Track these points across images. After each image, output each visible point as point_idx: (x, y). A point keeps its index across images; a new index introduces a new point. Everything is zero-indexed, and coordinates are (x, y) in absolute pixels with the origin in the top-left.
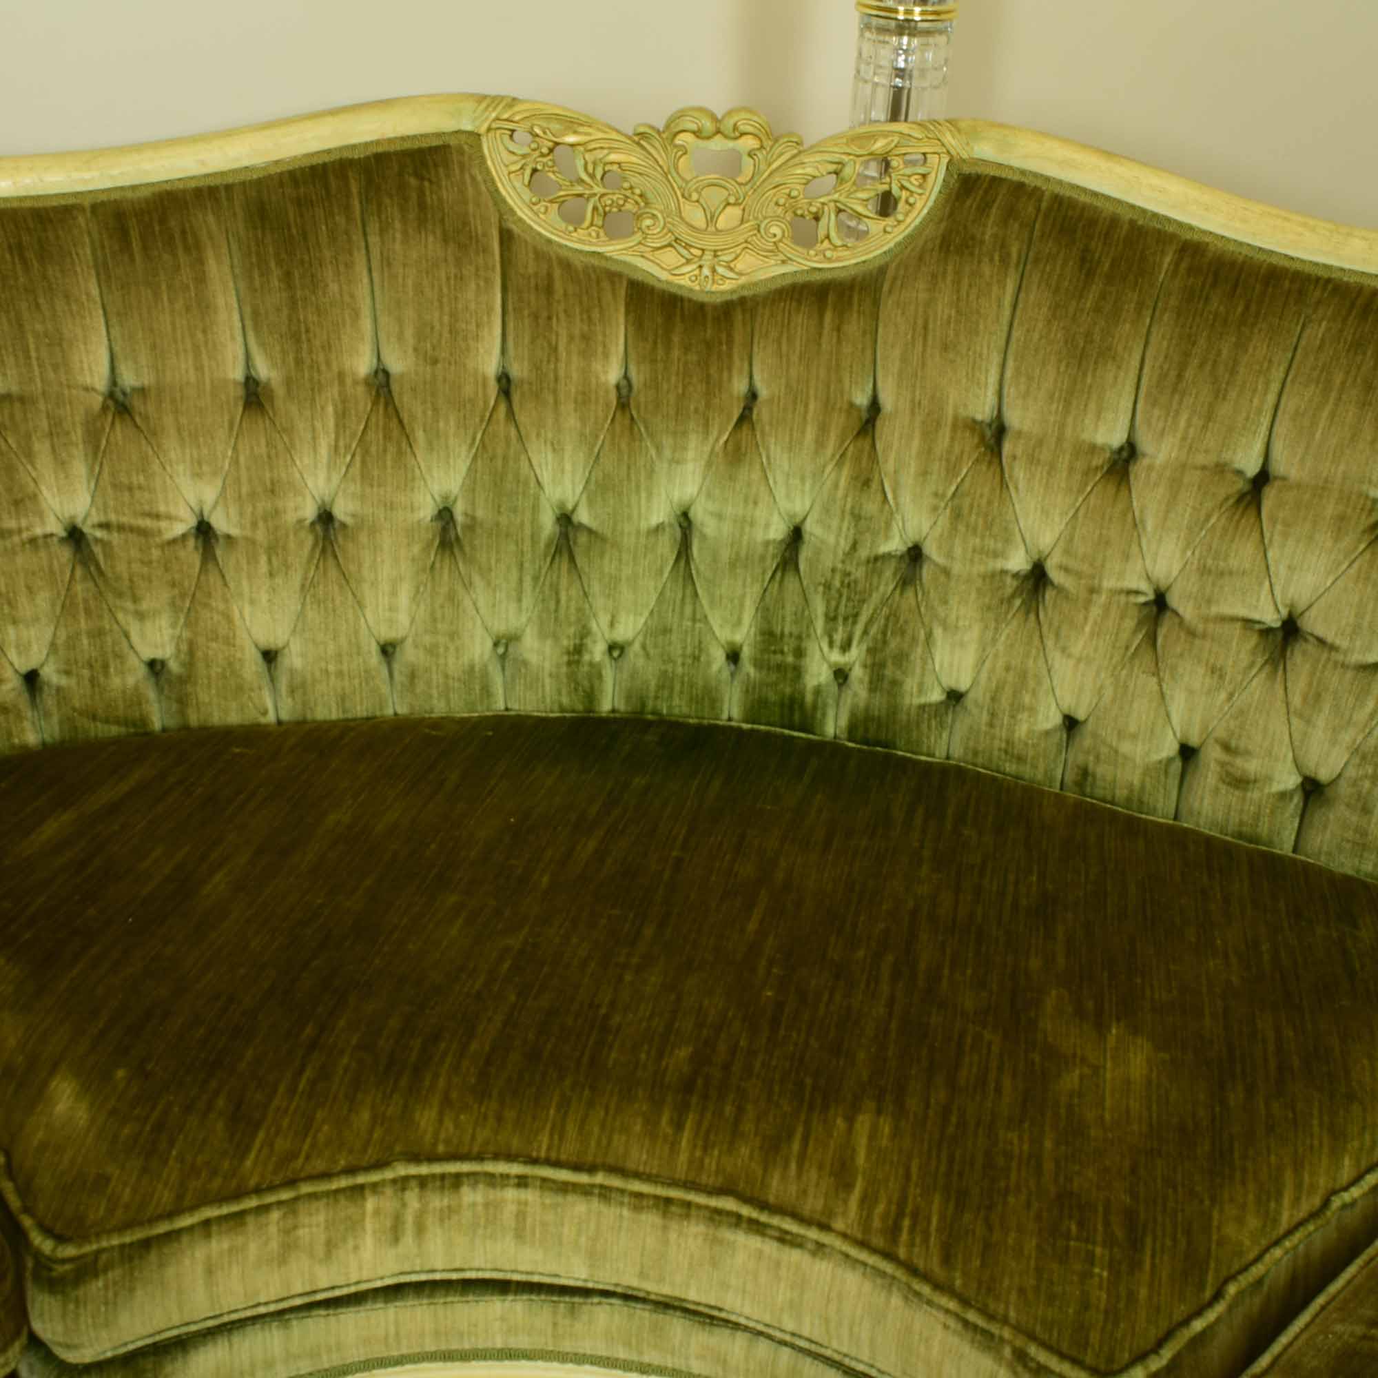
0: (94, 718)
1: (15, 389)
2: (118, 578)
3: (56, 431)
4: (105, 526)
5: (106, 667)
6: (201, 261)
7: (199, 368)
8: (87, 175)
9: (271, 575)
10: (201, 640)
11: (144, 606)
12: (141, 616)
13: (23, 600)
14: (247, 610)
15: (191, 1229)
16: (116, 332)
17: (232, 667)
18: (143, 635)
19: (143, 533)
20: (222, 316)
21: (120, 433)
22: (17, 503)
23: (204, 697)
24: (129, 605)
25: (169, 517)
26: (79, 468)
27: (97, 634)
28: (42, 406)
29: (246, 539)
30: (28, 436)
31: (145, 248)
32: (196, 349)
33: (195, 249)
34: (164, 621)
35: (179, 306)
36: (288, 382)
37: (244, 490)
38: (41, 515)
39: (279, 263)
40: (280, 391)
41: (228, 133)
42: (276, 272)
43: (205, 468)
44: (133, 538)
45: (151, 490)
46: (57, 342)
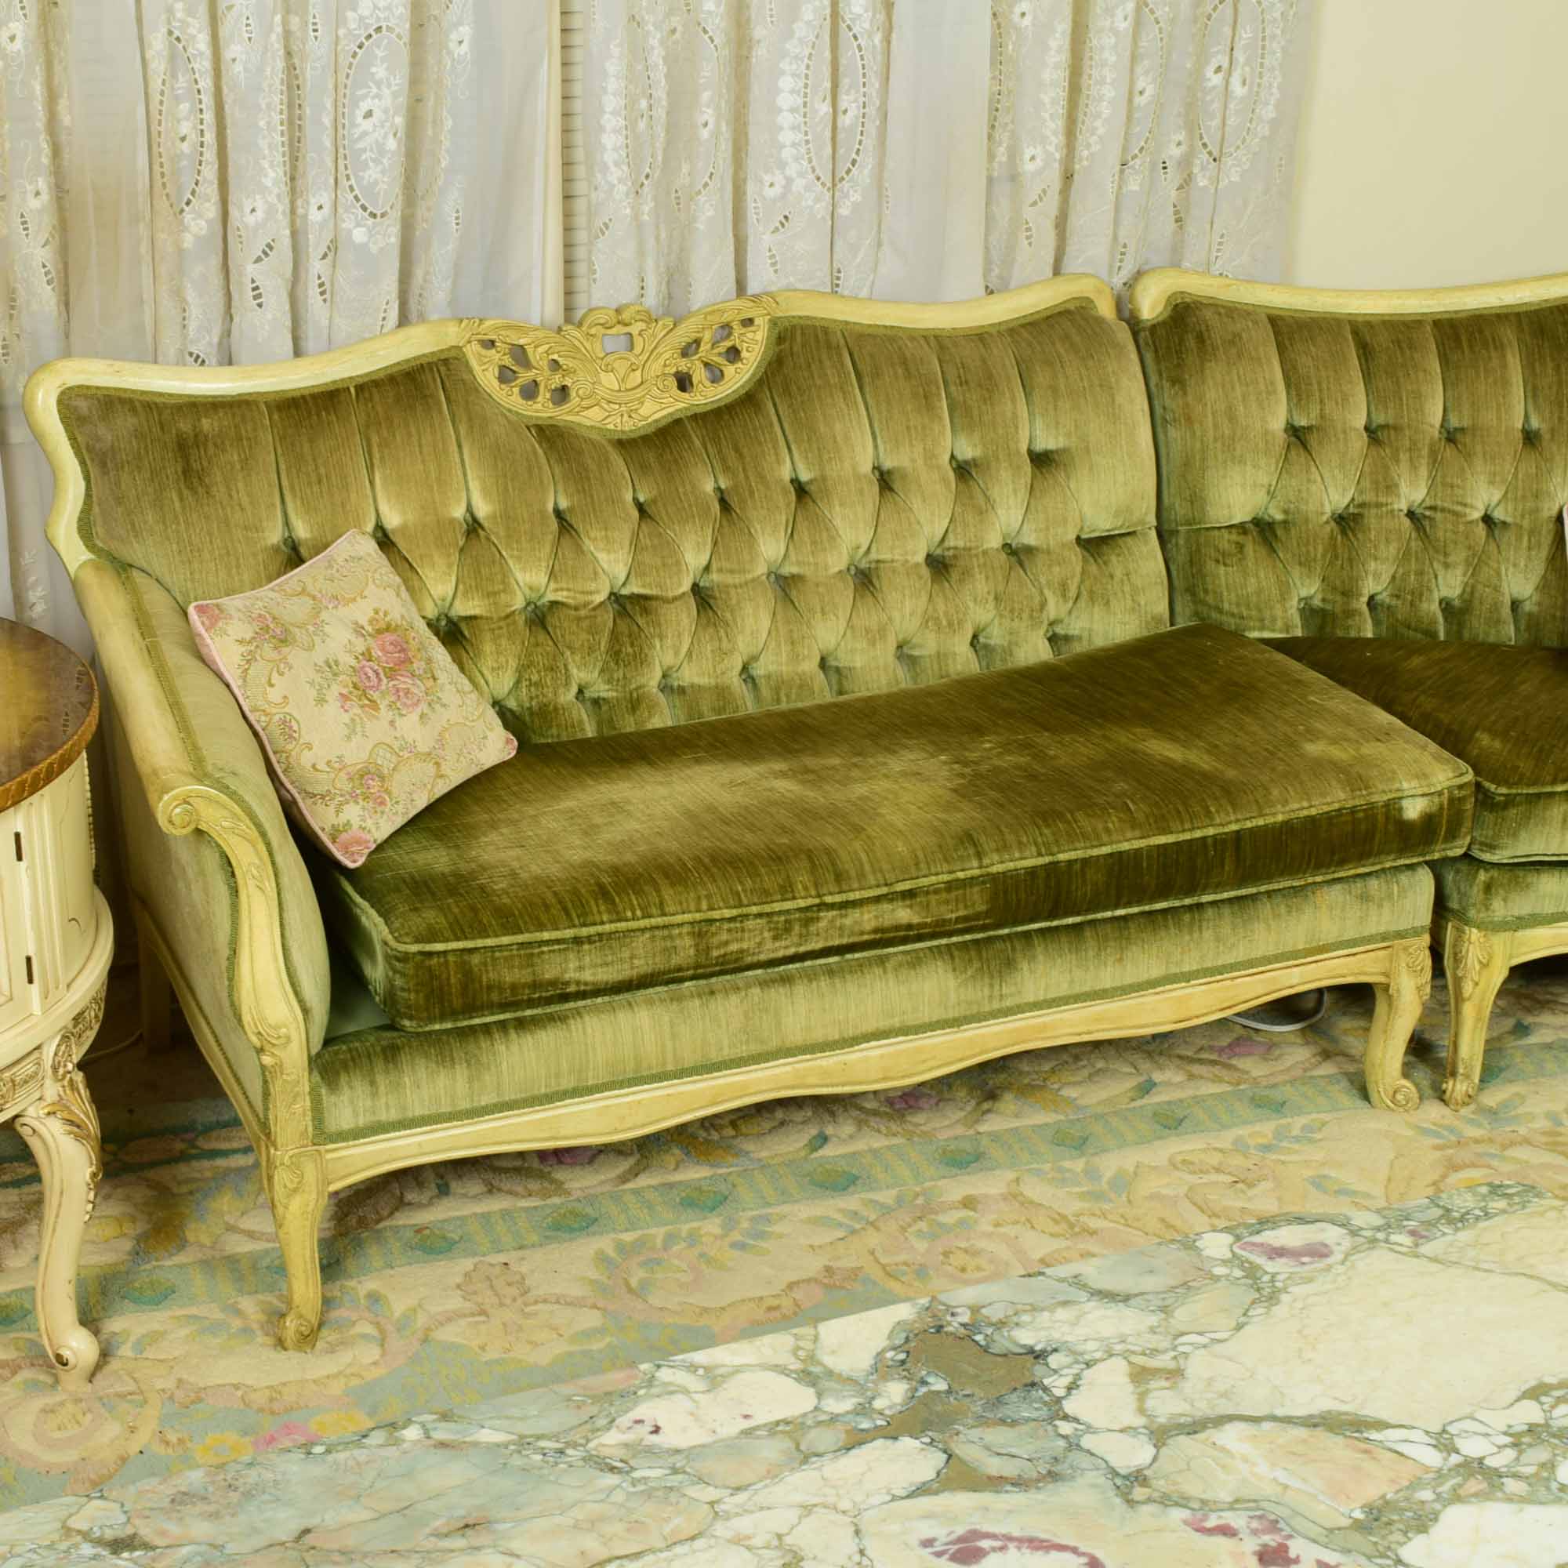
0: (1409, 627)
1: (1391, 422)
2: (1438, 540)
3: (1413, 448)
4: (1433, 508)
5: (1421, 595)
6: (1504, 356)
7: (1499, 419)
8: (1431, 302)
9: (1530, 548)
10: (1480, 587)
11: (1450, 559)
12: (1447, 566)
13: (1382, 547)
14: (1511, 569)
15: (1560, 793)
16: (1449, 393)
17: (1496, 607)
18: (1445, 578)
19: (1456, 514)
20: (1514, 389)
21: (1449, 452)
22: (1388, 487)
23: (1475, 623)
24: (1441, 558)
25: (1472, 507)
26: (1424, 472)
27: (1420, 573)
28: (1407, 433)
29: (1516, 524)
30: (1397, 450)
31: (1471, 347)
32: (1498, 409)
33: (1500, 347)
34: (1459, 571)
35: (1490, 380)
36: (1552, 431)
37: (1520, 493)
38: (1398, 496)
39: (1553, 360)
40: (1547, 437)
41: (1517, 282)
42: (1550, 365)
43: (1498, 479)
44: (1450, 517)
45: (1464, 488)
46: (1418, 396)
